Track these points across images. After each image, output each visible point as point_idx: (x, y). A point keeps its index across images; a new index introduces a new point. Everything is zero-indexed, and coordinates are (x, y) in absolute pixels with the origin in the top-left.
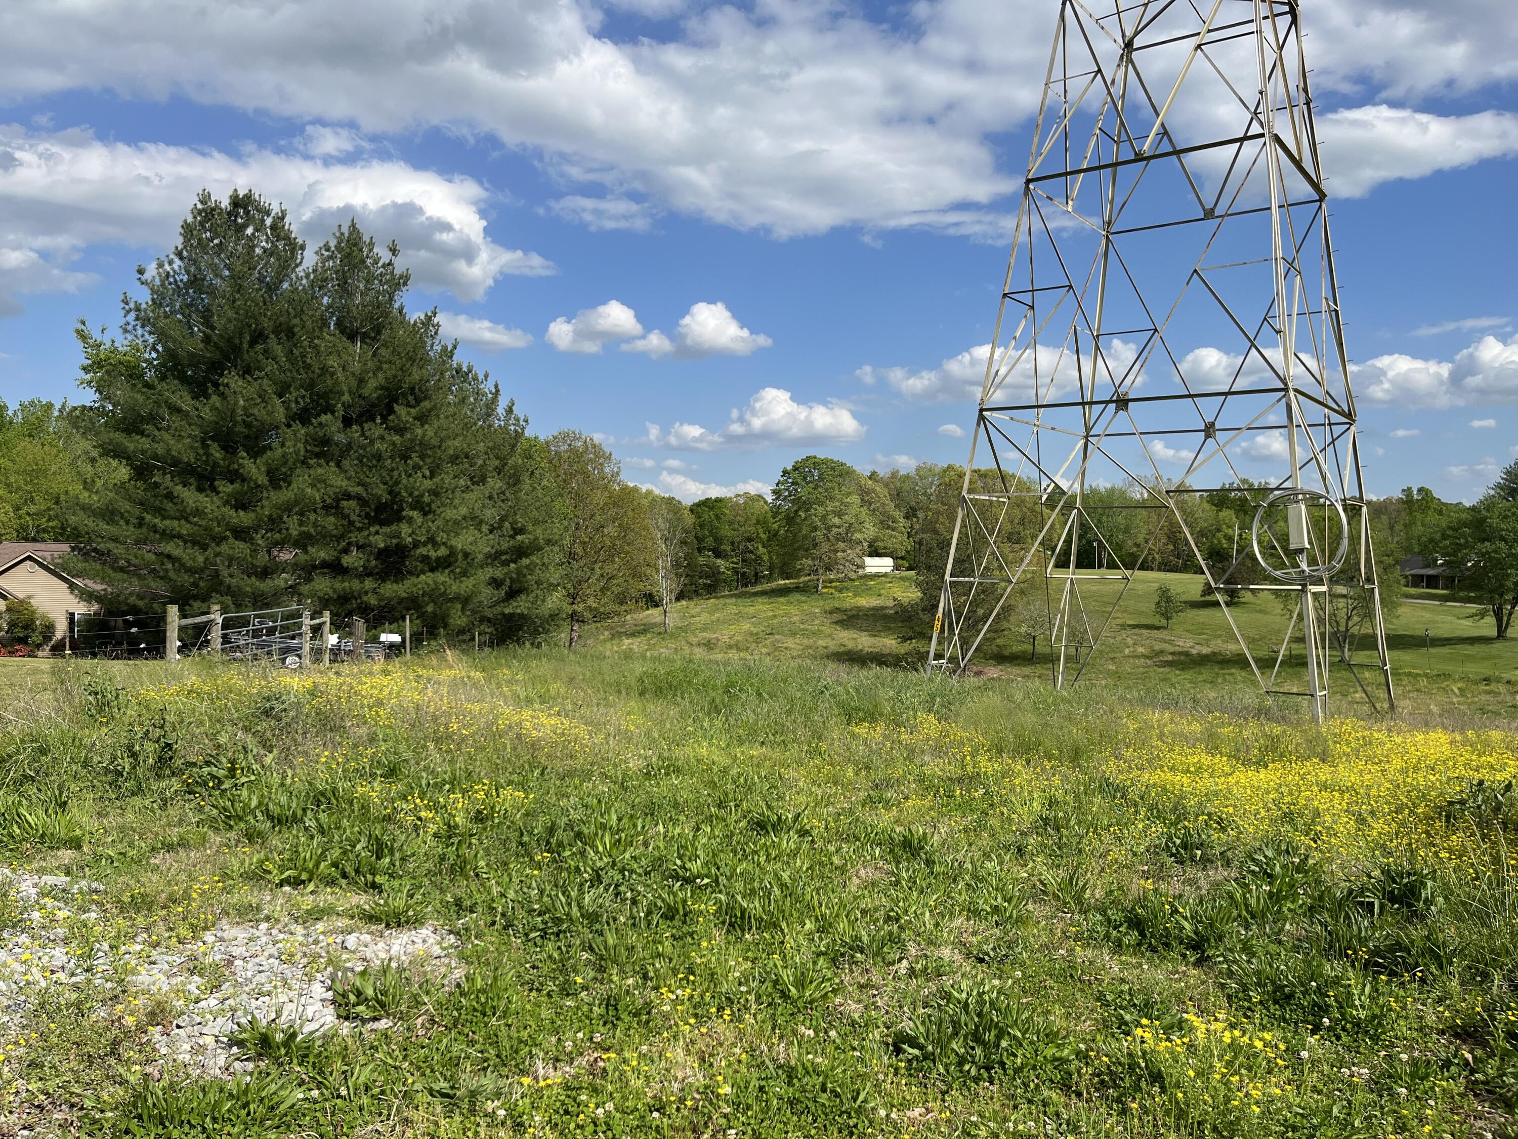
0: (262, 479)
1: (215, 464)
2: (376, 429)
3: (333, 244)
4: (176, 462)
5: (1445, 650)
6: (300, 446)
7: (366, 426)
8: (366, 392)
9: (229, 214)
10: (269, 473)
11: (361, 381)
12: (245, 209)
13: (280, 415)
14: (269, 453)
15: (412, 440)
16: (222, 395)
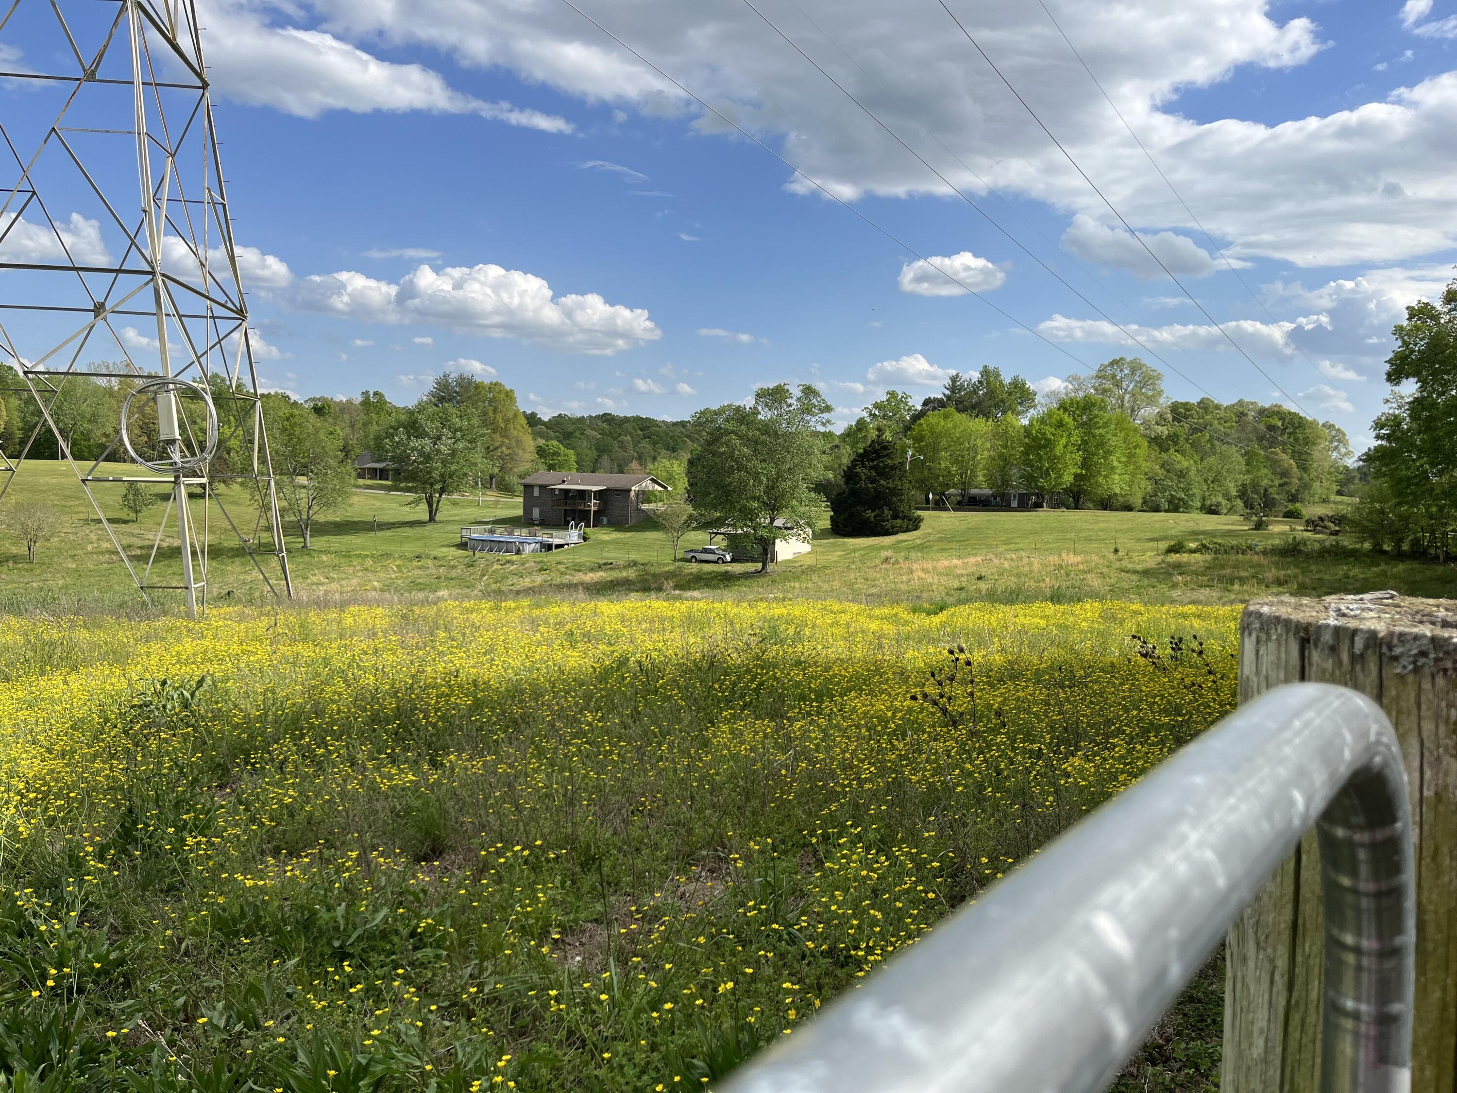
5: (388, 533)
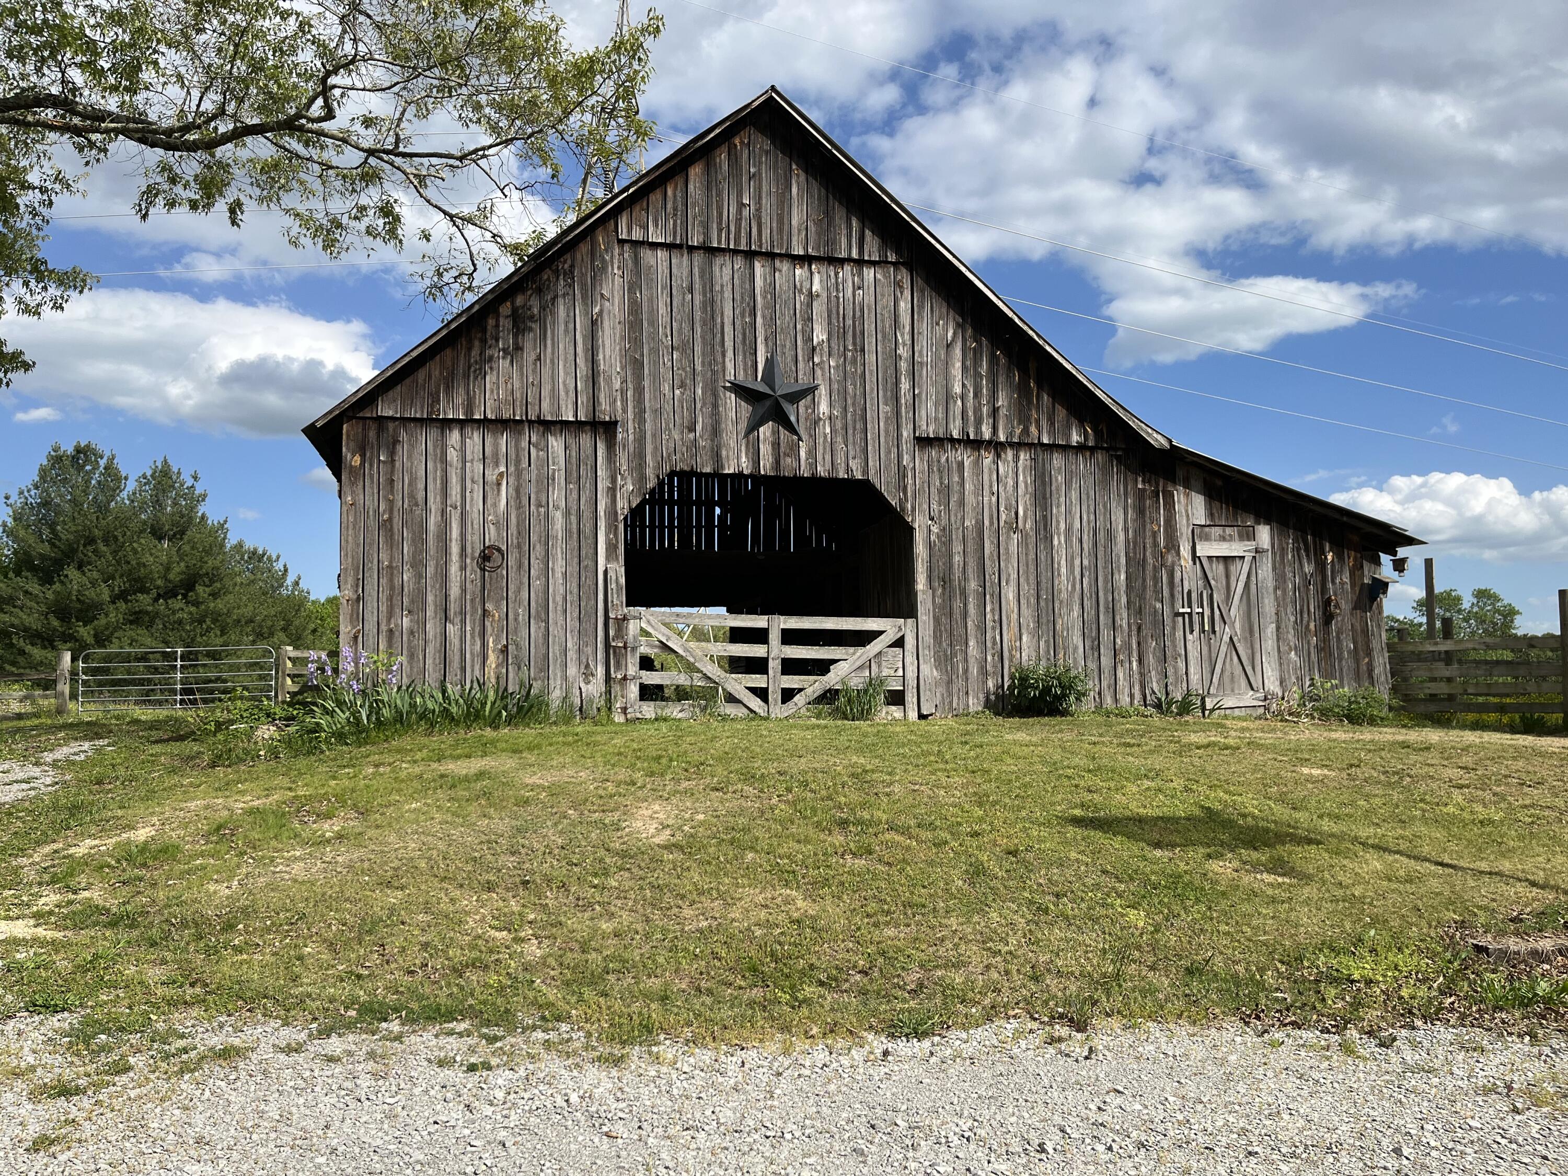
0: (90, 640)
1: (55, 630)
2: (177, 603)
3: (149, 473)
4: (26, 630)
6: (120, 616)
7: (170, 602)
8: (171, 576)
9: (73, 457)
10: (96, 636)
11: (168, 569)
12: (85, 454)
13: (106, 597)
14: (96, 622)
15: (206, 611)
16: (62, 582)
